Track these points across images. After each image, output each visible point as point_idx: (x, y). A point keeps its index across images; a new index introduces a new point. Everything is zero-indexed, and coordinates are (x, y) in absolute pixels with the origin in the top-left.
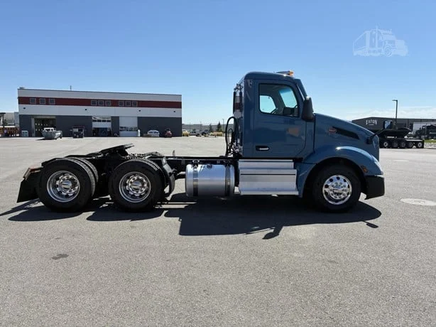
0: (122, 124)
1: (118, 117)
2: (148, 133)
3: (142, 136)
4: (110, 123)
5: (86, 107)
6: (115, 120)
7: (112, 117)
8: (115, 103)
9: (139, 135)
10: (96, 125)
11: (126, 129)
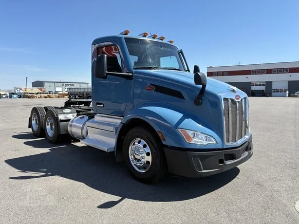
0: (274, 86)
1: (271, 82)
2: (296, 94)
3: (289, 96)
4: (264, 87)
5: (247, 76)
6: (269, 84)
7: (266, 82)
8: (269, 71)
9: (287, 95)
10: (253, 88)
11: (277, 91)
